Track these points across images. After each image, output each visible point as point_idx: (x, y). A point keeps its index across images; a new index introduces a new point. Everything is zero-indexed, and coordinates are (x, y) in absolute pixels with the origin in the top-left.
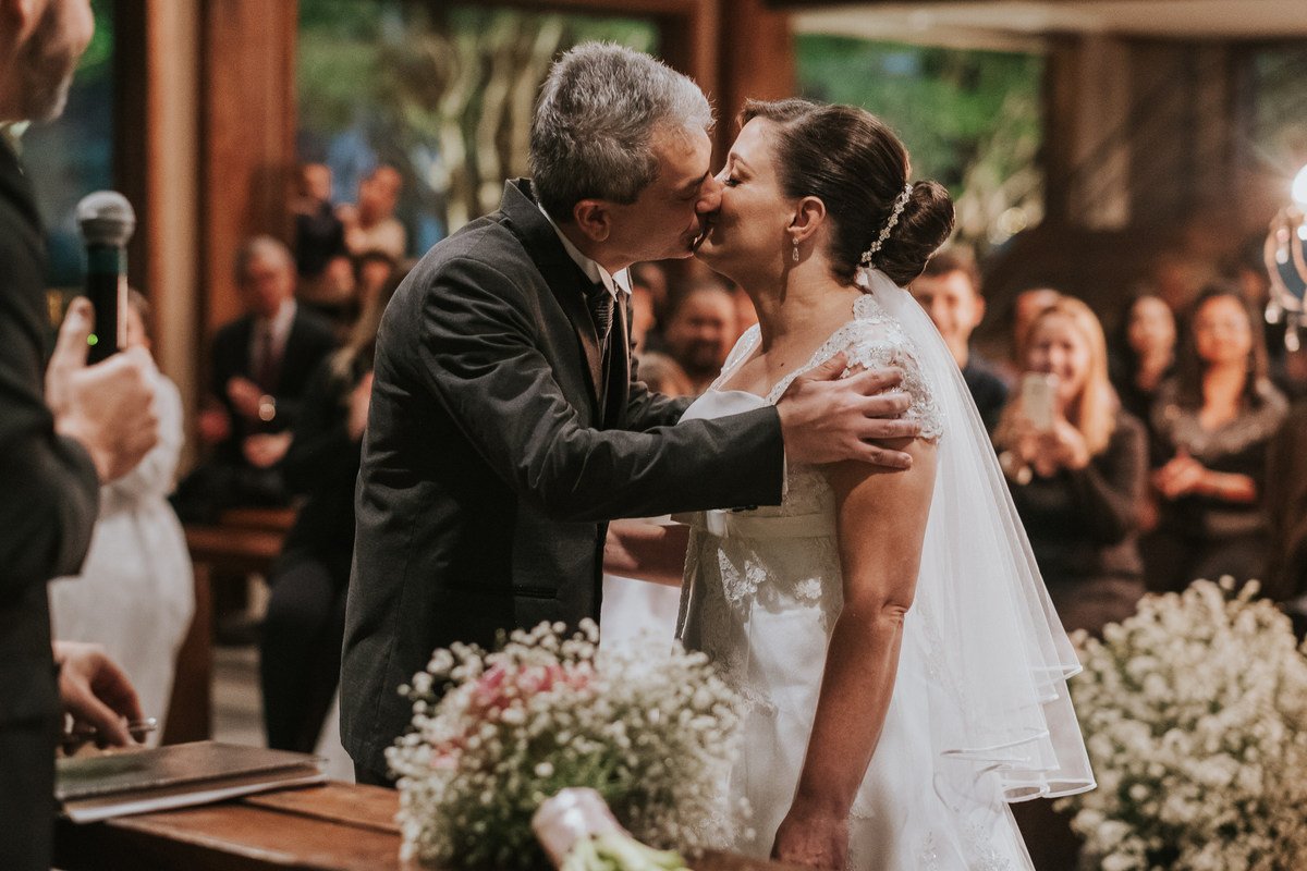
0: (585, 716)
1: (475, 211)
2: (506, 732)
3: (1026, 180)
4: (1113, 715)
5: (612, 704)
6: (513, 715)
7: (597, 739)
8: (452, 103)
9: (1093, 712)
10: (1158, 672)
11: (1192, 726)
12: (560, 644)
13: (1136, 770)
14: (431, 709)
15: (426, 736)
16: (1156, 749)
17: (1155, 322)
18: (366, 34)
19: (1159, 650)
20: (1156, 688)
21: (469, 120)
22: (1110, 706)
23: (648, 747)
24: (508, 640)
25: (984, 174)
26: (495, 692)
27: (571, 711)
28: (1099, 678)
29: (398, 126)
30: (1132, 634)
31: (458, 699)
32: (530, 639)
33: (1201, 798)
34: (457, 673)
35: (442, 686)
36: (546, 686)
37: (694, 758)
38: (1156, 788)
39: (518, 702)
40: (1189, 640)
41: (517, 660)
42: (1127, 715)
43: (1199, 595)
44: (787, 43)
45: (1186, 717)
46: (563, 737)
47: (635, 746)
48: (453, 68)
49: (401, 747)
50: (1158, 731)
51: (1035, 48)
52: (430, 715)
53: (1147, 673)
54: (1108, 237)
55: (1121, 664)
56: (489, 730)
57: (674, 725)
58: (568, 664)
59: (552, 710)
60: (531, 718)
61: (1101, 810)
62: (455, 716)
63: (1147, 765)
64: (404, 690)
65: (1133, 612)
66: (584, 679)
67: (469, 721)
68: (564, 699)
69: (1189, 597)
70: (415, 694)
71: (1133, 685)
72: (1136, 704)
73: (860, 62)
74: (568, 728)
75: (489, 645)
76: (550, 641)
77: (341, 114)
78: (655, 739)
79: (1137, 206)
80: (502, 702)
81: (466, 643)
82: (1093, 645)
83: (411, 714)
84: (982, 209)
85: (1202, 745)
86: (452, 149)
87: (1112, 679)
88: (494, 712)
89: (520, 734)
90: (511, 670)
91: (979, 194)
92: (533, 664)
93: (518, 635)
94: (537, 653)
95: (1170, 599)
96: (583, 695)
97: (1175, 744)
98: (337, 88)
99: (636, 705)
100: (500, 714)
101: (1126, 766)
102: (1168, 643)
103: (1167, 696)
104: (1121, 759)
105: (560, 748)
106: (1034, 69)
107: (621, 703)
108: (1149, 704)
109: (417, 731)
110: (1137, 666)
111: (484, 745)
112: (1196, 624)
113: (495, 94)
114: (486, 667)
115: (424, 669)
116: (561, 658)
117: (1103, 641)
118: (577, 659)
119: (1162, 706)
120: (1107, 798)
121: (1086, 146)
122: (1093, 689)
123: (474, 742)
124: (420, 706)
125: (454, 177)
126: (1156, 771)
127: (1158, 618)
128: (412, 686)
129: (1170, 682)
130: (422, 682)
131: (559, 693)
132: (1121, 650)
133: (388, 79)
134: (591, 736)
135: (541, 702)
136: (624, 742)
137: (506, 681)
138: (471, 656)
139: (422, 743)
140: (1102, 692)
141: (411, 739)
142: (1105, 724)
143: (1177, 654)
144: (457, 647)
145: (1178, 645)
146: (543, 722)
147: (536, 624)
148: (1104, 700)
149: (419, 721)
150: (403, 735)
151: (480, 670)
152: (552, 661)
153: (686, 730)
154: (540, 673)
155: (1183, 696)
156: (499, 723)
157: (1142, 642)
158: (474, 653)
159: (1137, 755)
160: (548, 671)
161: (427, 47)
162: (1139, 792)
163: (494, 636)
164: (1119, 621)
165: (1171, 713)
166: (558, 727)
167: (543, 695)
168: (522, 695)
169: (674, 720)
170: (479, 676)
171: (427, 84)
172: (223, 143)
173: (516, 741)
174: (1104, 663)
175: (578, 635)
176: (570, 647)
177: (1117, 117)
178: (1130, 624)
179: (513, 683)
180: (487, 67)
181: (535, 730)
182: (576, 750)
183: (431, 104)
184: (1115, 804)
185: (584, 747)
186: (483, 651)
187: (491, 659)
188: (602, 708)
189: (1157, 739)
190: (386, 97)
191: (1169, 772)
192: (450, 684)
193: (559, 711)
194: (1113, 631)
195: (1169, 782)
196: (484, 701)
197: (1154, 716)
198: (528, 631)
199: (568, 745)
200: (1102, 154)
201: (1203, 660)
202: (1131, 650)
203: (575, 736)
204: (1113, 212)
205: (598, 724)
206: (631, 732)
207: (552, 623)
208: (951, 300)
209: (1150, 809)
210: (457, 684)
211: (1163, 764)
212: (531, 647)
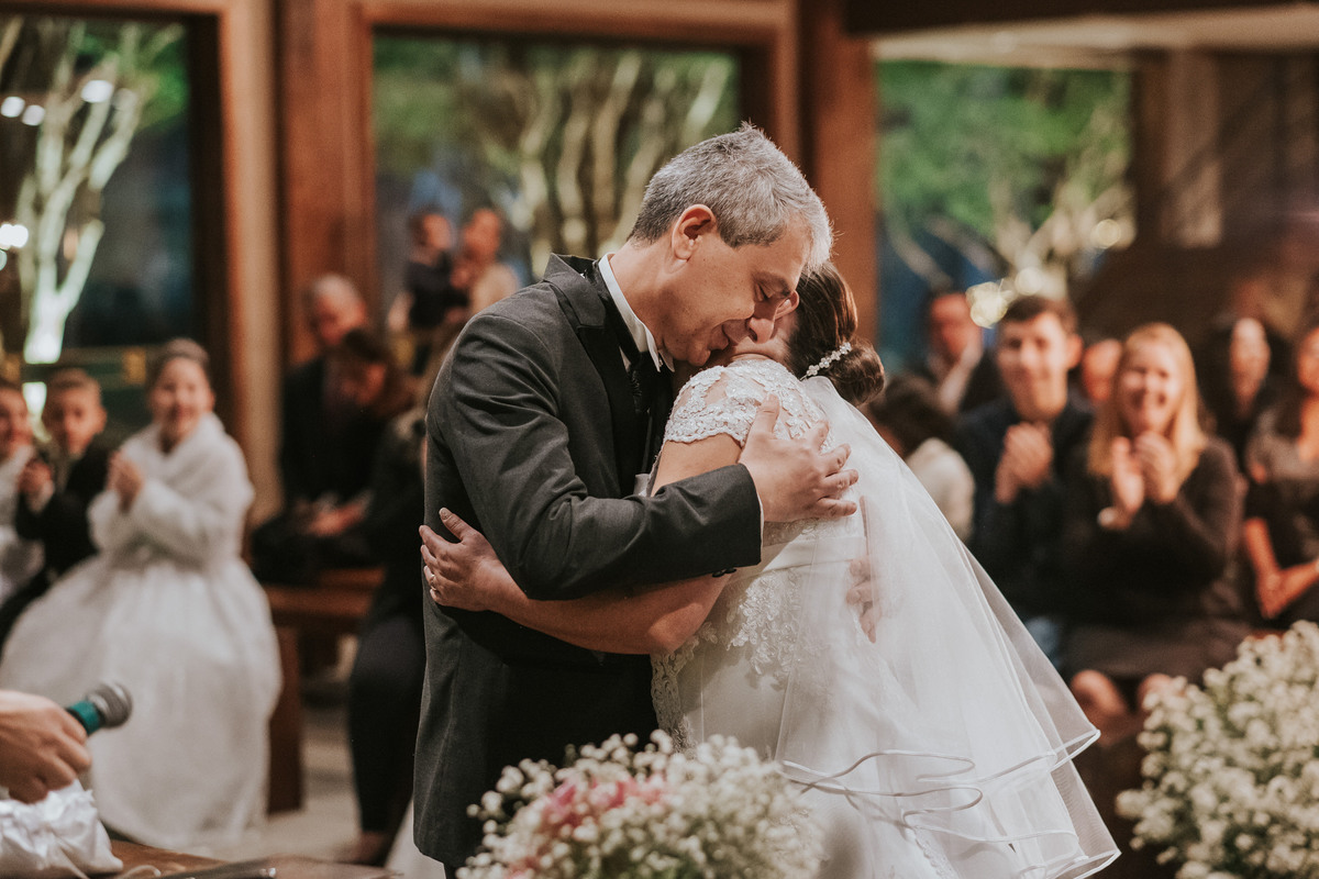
0: (659, 832)
1: (559, 246)
2: (578, 850)
3: (1117, 196)
4: (1216, 763)
5: (686, 817)
6: (585, 832)
7: (673, 854)
8: (533, 140)
9: (1195, 761)
10: (1261, 717)
11: (1297, 771)
12: (631, 758)
13: (1241, 819)
14: (502, 827)
15: (497, 856)
16: (1260, 797)
17: (1250, 345)
18: (444, 73)
19: (1261, 695)
20: (1259, 734)
21: (550, 157)
22: (1212, 754)
23: (726, 861)
24: (579, 756)
25: (1073, 193)
26: (567, 809)
27: (645, 827)
28: (1200, 725)
29: (479, 165)
30: (1233, 679)
31: (529, 817)
32: (600, 754)
33: (1307, 846)
34: (527, 790)
35: (512, 805)
36: (617, 802)
37: (772, 869)
38: (1262, 836)
39: (589, 820)
40: (1291, 682)
41: (588, 775)
42: (1230, 763)
43: (1300, 635)
44: (867, 70)
45: (1289, 765)
46: (637, 854)
47: (711, 860)
48: (533, 107)
49: (473, 867)
50: (1262, 778)
51: (1121, 66)
52: (501, 834)
53: (1249, 719)
54: (1201, 254)
55: (1222, 711)
56: (561, 849)
57: (751, 836)
58: (641, 777)
59: (626, 826)
60: (603, 836)
61: (1206, 862)
62: (527, 835)
63: (1251, 813)
64: (473, 810)
65: (1234, 657)
66: (657, 793)
67: (540, 840)
68: (637, 814)
69: (1290, 638)
70: (485, 814)
71: (1236, 732)
72: (1239, 750)
73: (943, 85)
74: (641, 844)
75: (559, 761)
76: (621, 754)
77: (422, 152)
78: (732, 851)
79: (1229, 223)
80: (574, 820)
81: (535, 760)
82: (1193, 692)
83: (481, 835)
84: (1073, 229)
85: (1308, 790)
86: (534, 189)
87: (1214, 726)
88: (565, 831)
89: (593, 852)
90: (582, 786)
91: (1069, 213)
92: (605, 780)
93: (588, 750)
94: (608, 767)
95: (1271, 641)
96: (656, 809)
97: (1280, 791)
98: (417, 128)
99: (712, 819)
100: (572, 832)
101: (1230, 816)
102: (1270, 687)
103: (1271, 743)
104: (1225, 808)
105: (636, 865)
106: (1121, 87)
107: (695, 816)
108: (1252, 751)
109: (488, 850)
110: (1239, 712)
111: (557, 865)
112: (1298, 666)
113: (575, 131)
114: (557, 783)
115: (494, 788)
116: (633, 771)
117: (1202, 687)
118: (649, 770)
119: (1266, 753)
120: (1212, 849)
121: (1176, 163)
122: (1195, 738)
123: (546, 861)
124: (490, 826)
125: (538, 214)
126: (1261, 819)
127: (1258, 661)
128: (482, 807)
129: (1274, 729)
130: (492, 801)
131: (631, 809)
132: (1222, 697)
133: (468, 118)
134: (665, 851)
135: (613, 819)
136: (700, 857)
137: (577, 797)
138: (540, 773)
139: (493, 863)
140: (1204, 740)
141: (483, 859)
142: (1207, 773)
143: (1278, 699)
144: (526, 764)
145: (1280, 689)
146: (616, 838)
147: (607, 737)
148: (1206, 747)
149: (490, 840)
150: (475, 855)
151: (551, 785)
152: (625, 777)
153: (764, 841)
154: (611, 789)
155: (1286, 741)
156: (571, 841)
157: (1243, 688)
158: (543, 769)
159: (1241, 804)
160: (621, 786)
161: (505, 84)
162: (1244, 841)
163: (564, 753)
164: (1219, 666)
165: (1275, 759)
166: (631, 843)
167: (615, 812)
168: (593, 812)
169: (751, 831)
170: (550, 791)
171: (506, 121)
172: (301, 195)
173: (589, 859)
174: (1205, 709)
175: (650, 747)
176: (641, 759)
177: (1206, 134)
178: (1231, 668)
179: (585, 800)
180: (566, 104)
181: (608, 848)
182: (650, 867)
183: (511, 142)
184: (1220, 853)
185: (659, 863)
186: (553, 767)
187: (561, 774)
188: (676, 822)
189: (1262, 787)
190: (466, 138)
191: (1274, 820)
192: (520, 803)
193: (633, 827)
194: (1213, 677)
195: (1275, 830)
196: (555, 818)
197: (1258, 763)
198: (598, 746)
199: (643, 861)
200: (1193, 171)
201: (1306, 703)
202: (1232, 697)
203: (649, 853)
204: (1205, 228)
205: (673, 838)
206: (707, 847)
207: (622, 736)
208: (1041, 343)
209: (1257, 858)
210: (527, 802)
211: (1268, 812)
212: (601, 762)
